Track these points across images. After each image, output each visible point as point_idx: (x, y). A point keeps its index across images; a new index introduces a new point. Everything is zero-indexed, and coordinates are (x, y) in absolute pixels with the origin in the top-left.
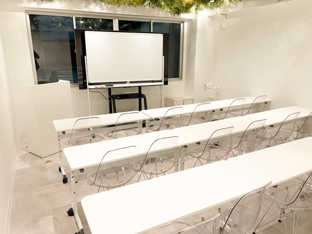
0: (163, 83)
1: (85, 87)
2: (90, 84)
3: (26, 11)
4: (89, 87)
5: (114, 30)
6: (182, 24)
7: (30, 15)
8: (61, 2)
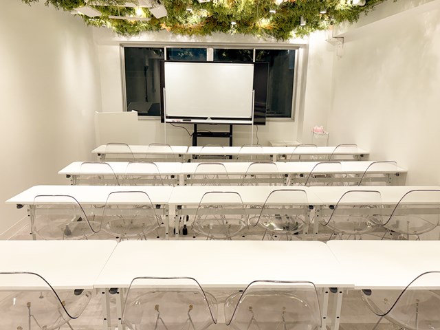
0: (252, 122)
1: (163, 121)
2: (167, 117)
3: (121, 45)
4: (166, 120)
5: (208, 60)
6: (296, 51)
7: (125, 48)
8: (149, 34)
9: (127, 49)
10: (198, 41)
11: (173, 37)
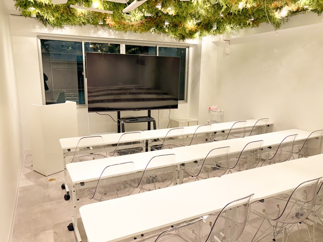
3: (38, 37)
6: (187, 49)
7: (41, 40)
8: (72, 28)
9: (43, 41)
10: (116, 38)
11: (95, 32)
